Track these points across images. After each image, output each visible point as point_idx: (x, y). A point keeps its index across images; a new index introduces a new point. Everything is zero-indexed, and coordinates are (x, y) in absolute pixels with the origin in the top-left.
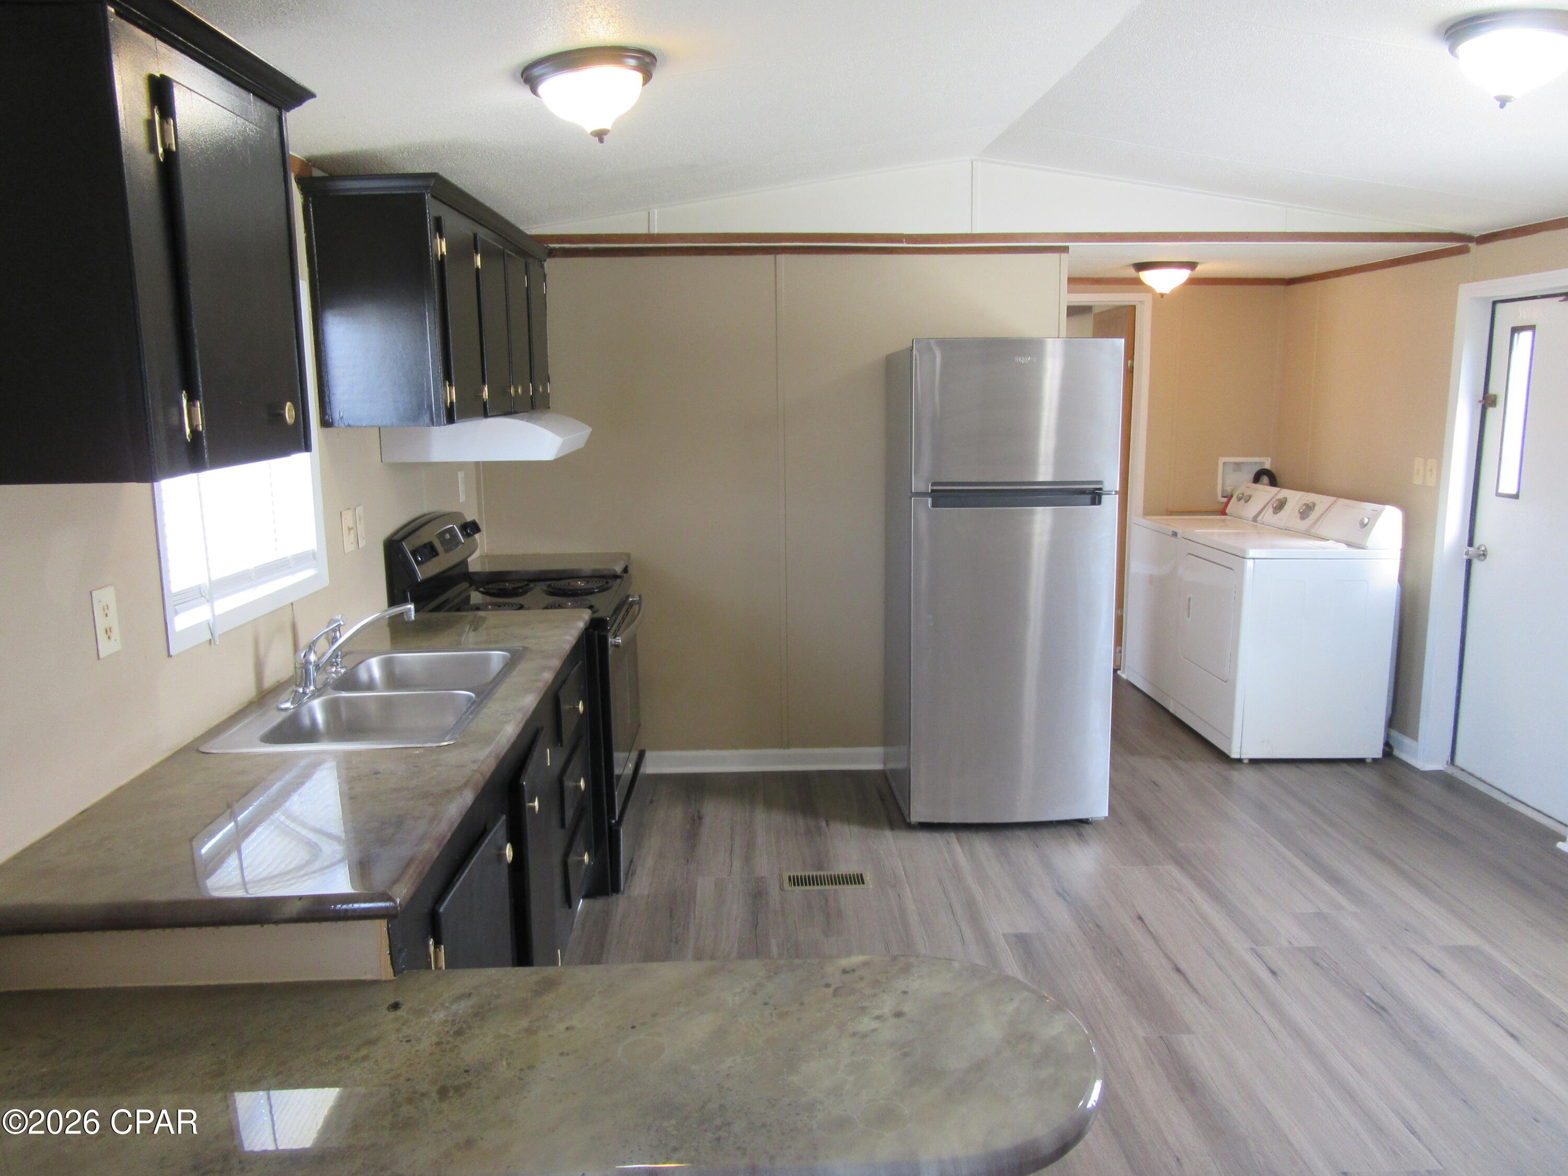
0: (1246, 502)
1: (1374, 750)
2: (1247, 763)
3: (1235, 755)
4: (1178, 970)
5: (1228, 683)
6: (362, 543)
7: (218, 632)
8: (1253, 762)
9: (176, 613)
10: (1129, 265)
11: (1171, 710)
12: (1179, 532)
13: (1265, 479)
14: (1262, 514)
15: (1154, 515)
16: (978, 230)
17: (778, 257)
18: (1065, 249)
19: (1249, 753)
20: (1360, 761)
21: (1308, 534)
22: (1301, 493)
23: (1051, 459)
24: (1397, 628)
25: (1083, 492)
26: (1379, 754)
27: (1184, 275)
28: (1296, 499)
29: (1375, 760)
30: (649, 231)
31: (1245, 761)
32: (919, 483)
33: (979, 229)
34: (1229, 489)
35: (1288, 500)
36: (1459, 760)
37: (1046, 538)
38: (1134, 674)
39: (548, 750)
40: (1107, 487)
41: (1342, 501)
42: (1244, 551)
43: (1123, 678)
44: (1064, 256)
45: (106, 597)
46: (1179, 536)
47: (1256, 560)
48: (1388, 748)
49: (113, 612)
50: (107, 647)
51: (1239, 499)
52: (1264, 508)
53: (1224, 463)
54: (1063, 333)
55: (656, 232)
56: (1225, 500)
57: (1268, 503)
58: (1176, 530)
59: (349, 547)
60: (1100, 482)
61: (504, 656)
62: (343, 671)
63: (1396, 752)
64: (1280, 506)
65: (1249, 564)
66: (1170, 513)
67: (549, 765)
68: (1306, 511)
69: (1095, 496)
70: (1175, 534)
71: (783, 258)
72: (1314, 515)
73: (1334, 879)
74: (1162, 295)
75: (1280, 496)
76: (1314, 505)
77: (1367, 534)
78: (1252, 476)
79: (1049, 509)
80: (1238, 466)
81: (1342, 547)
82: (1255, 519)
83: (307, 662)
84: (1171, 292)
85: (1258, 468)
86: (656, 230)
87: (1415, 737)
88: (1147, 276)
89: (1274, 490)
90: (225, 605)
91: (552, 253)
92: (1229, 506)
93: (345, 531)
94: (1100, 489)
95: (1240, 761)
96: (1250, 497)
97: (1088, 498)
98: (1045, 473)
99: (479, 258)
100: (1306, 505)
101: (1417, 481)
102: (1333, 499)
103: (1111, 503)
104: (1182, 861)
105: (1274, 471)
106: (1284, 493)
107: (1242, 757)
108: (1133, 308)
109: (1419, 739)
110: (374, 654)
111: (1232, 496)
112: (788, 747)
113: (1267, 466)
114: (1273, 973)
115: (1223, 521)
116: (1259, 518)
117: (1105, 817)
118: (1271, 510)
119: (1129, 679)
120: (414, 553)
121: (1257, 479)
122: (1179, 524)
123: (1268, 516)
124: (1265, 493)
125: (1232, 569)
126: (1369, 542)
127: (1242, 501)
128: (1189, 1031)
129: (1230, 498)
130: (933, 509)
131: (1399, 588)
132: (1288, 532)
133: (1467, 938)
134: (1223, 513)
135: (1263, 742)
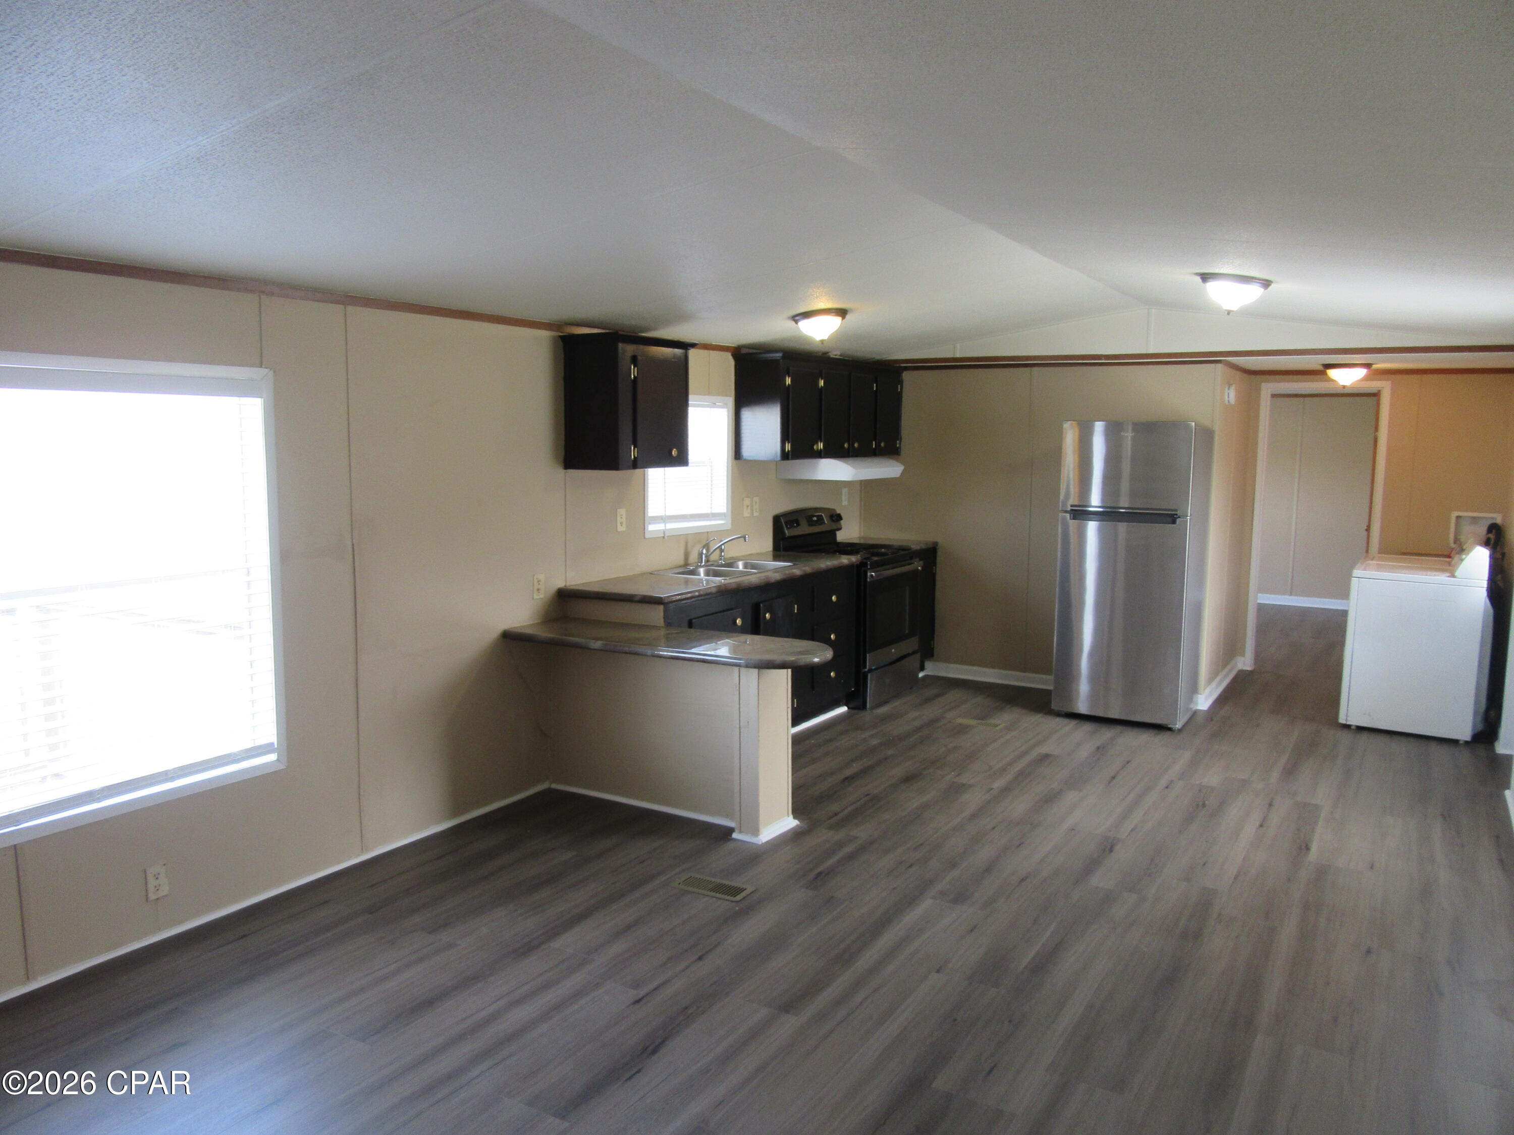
1: (1465, 735)
2: (1353, 729)
3: (1344, 721)
6: (755, 514)
7: (666, 535)
8: (1359, 729)
9: (650, 524)
17: (1033, 369)
18: (1221, 361)
19: (1355, 721)
25: (1163, 515)
26: (1469, 739)
27: (1360, 373)
29: (1467, 742)
31: (1353, 727)
33: (1152, 350)
39: (796, 606)
40: (1179, 513)
44: (1222, 365)
45: (622, 512)
49: (624, 517)
50: (621, 529)
53: (1457, 517)
55: (958, 356)
56: (1454, 546)
59: (747, 513)
60: (1176, 510)
62: (724, 563)
66: (1404, 554)
67: (796, 612)
69: (1174, 519)
71: (1035, 369)
74: (1342, 387)
78: (1486, 529)
80: (1474, 520)
83: (702, 553)
84: (1352, 384)
85: (1490, 522)
86: (958, 355)
88: (1333, 373)
90: (671, 526)
91: (906, 369)
93: (745, 507)
94: (1176, 515)
95: (1349, 726)
97: (1169, 519)
99: (822, 381)
107: (1350, 723)
108: (1378, 393)
110: (741, 560)
112: (1025, 672)
113: (1499, 521)
120: (786, 523)
130: (1071, 521)
134: (1449, 557)
135: (1365, 714)
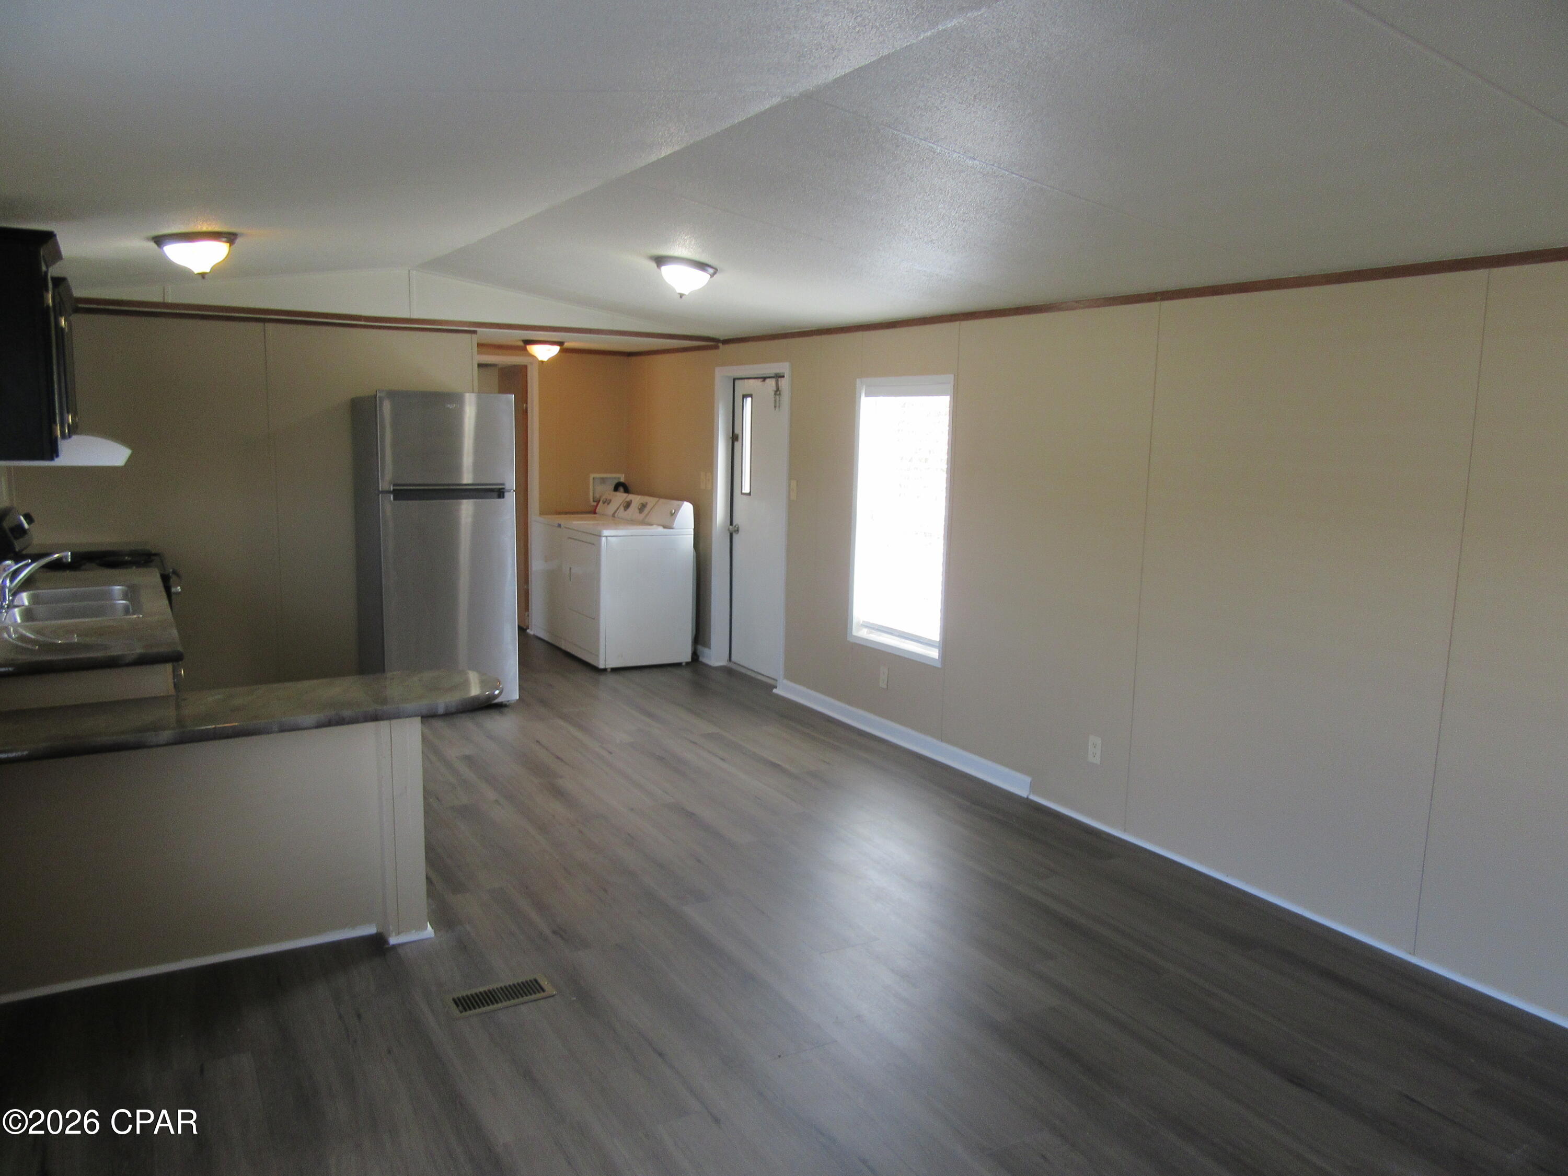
0: (608, 504)
1: (686, 657)
2: (610, 671)
3: (602, 666)
4: (558, 758)
5: (594, 618)
8: (615, 670)
10: (520, 340)
11: (563, 647)
12: (562, 524)
13: (621, 489)
14: (618, 512)
15: (546, 514)
16: (415, 316)
17: (267, 324)
18: (475, 332)
19: (611, 664)
20: (678, 665)
21: (644, 523)
22: (639, 497)
23: (471, 469)
24: (695, 578)
25: (492, 490)
26: (689, 660)
27: (555, 350)
28: (636, 499)
29: (687, 663)
30: (164, 300)
31: (608, 670)
32: (385, 483)
34: (597, 496)
35: (633, 501)
36: (733, 658)
37: (470, 520)
38: (537, 629)
40: (507, 487)
41: (662, 500)
42: (600, 532)
43: (531, 634)
44: (474, 336)
46: (562, 526)
47: (609, 538)
48: (695, 656)
51: (604, 503)
52: (618, 509)
53: (593, 478)
54: (476, 389)
56: (595, 504)
57: (621, 504)
58: (560, 523)
60: (503, 484)
61: (123, 590)
63: (701, 659)
64: (628, 505)
65: (604, 539)
66: (559, 513)
68: (642, 507)
69: (500, 493)
70: (559, 526)
71: (270, 327)
72: (646, 511)
73: (650, 715)
74: (542, 362)
75: (628, 499)
76: (647, 503)
77: (674, 520)
78: (612, 487)
79: (471, 501)
80: (603, 480)
81: (661, 529)
82: (613, 515)
83: (5, 587)
84: (549, 358)
85: (616, 481)
87: (709, 648)
88: (531, 349)
89: (625, 495)
92: (598, 508)
94: (503, 488)
95: (605, 670)
96: (610, 501)
97: (496, 494)
98: (467, 478)
100: (642, 504)
101: (703, 487)
102: (656, 499)
103: (511, 499)
104: (564, 717)
105: (627, 483)
106: (631, 497)
107: (607, 667)
108: (526, 367)
109: (712, 646)
111: (599, 501)
113: (622, 480)
114: (611, 753)
115: (595, 517)
116: (616, 515)
117: (517, 700)
118: (622, 508)
119: (536, 634)
121: (616, 488)
122: (563, 520)
123: (621, 513)
124: (621, 497)
125: (593, 544)
126: (675, 525)
127: (606, 504)
128: (561, 777)
129: (598, 502)
130: (396, 502)
131: (695, 553)
132: (632, 522)
133: (712, 729)
134: (595, 513)
